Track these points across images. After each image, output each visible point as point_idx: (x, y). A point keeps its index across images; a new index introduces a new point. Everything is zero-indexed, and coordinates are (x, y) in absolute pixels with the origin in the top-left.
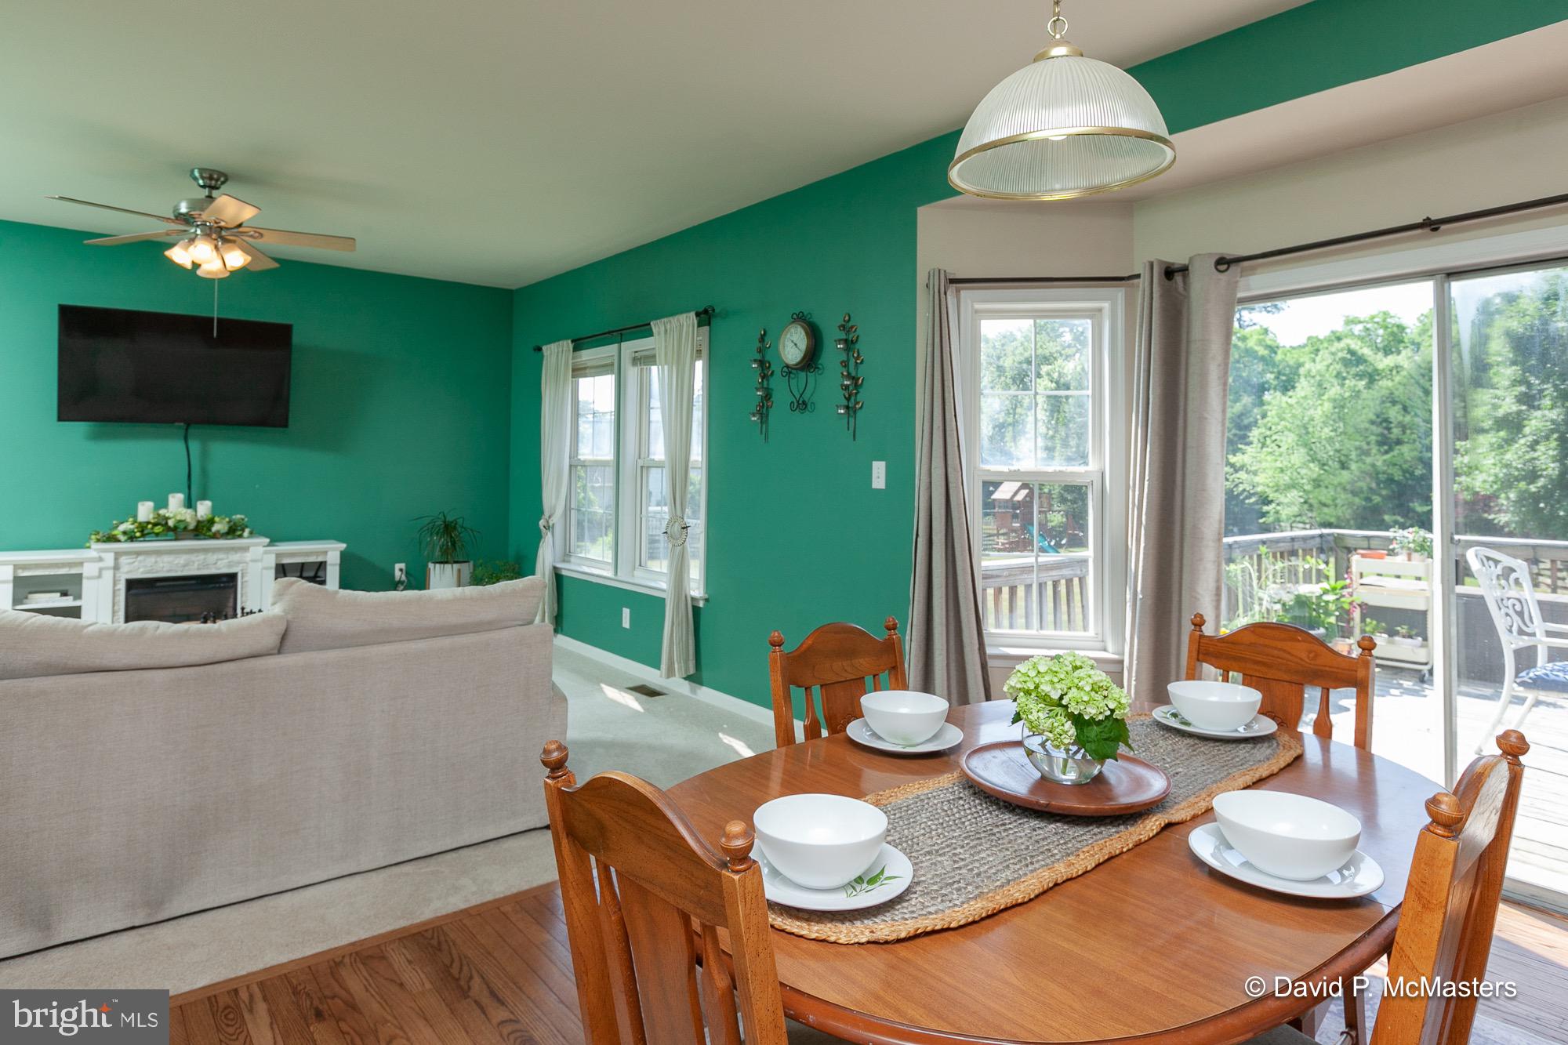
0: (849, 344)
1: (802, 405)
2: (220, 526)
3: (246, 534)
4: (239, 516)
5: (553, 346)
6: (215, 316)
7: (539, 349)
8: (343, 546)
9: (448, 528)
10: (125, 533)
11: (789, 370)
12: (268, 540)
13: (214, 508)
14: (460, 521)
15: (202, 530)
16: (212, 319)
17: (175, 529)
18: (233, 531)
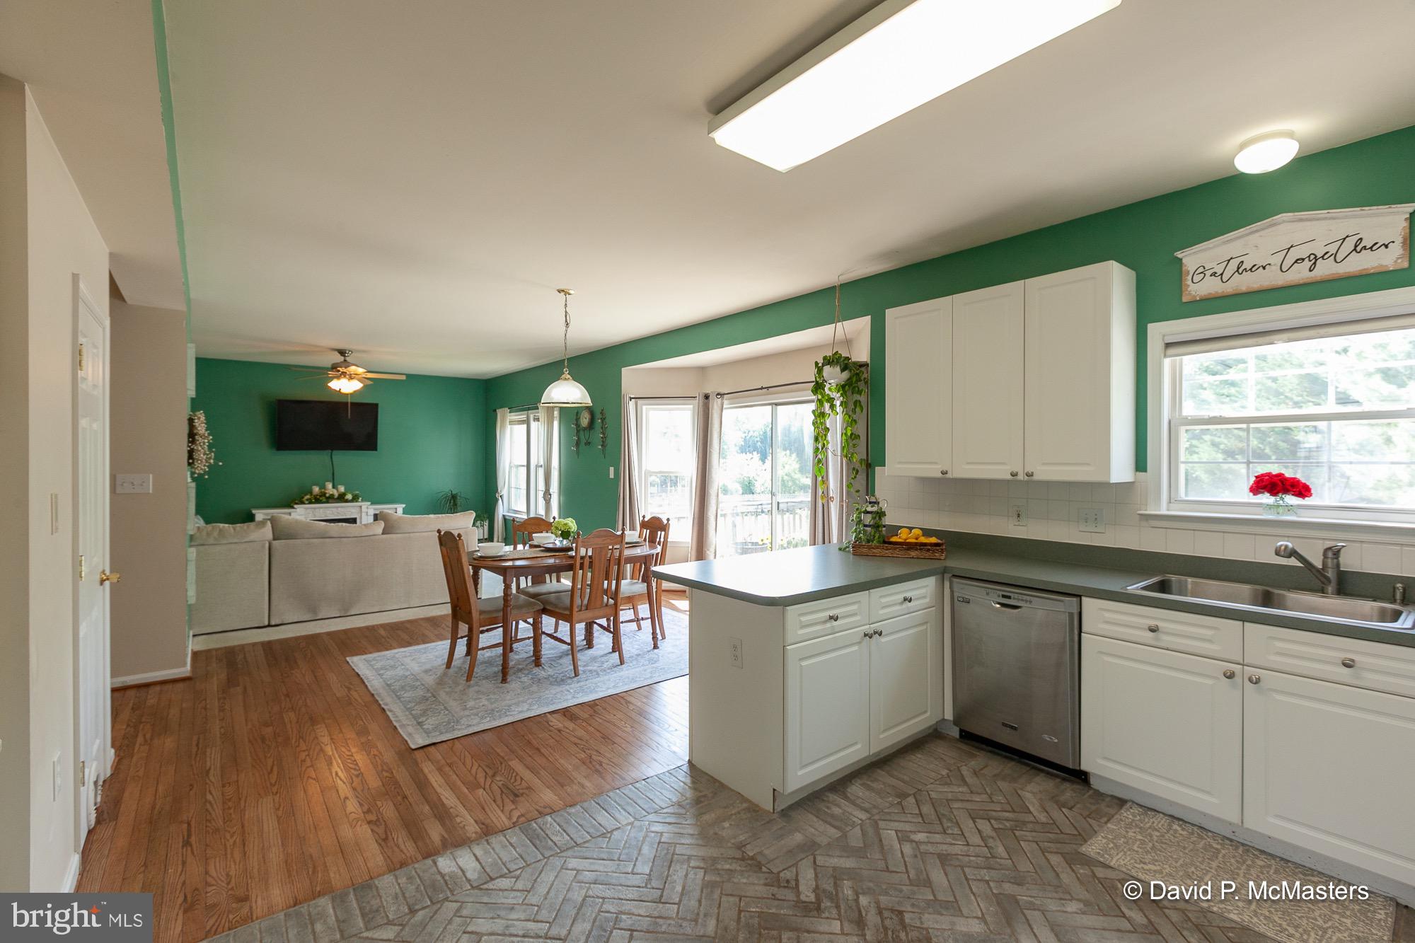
0: (603, 419)
1: (588, 443)
2: (349, 497)
3: (360, 500)
4: (357, 492)
5: (500, 410)
6: (349, 401)
7: (495, 411)
8: (404, 506)
9: (454, 497)
10: (307, 500)
11: (585, 429)
12: (369, 503)
13: (345, 489)
14: (459, 494)
15: (341, 498)
16: (347, 403)
17: (328, 498)
18: (355, 499)
